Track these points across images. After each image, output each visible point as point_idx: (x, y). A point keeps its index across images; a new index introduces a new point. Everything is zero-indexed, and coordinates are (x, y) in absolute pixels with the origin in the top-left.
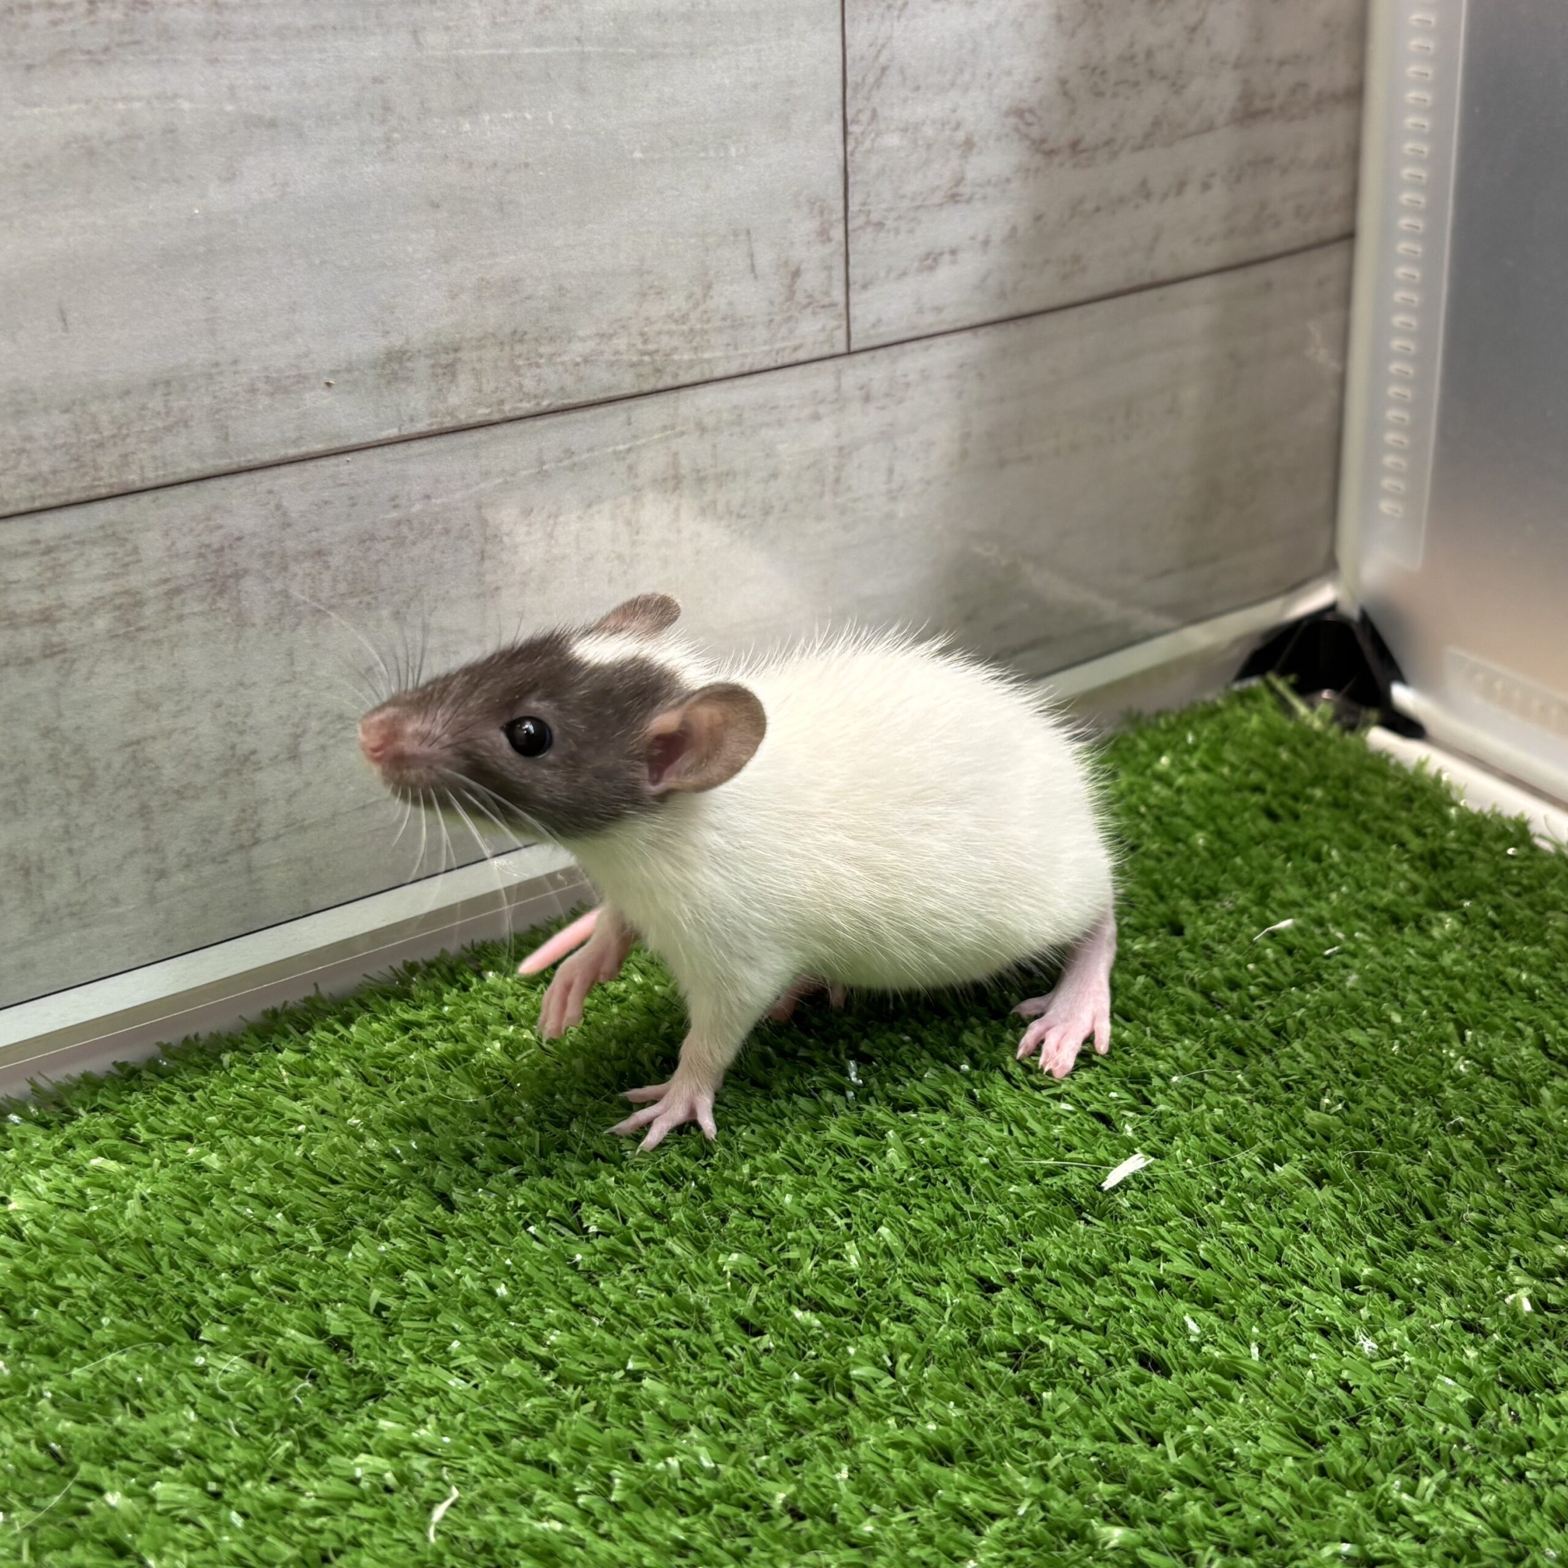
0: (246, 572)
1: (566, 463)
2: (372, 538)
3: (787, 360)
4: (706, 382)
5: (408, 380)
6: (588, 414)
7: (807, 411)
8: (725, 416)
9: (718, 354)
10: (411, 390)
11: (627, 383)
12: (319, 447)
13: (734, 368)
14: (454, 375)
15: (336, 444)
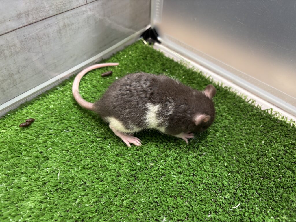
0: (4, 50)
1: (49, 26)
2: (22, 41)
3: (78, 6)
4: (67, 11)
5: (22, 18)
6: (50, 18)
7: (82, 13)
8: (71, 16)
9: (68, 6)
10: (23, 19)
11: (55, 13)
12: (11, 30)
13: (71, 8)
14: (29, 16)
15: (13, 29)
